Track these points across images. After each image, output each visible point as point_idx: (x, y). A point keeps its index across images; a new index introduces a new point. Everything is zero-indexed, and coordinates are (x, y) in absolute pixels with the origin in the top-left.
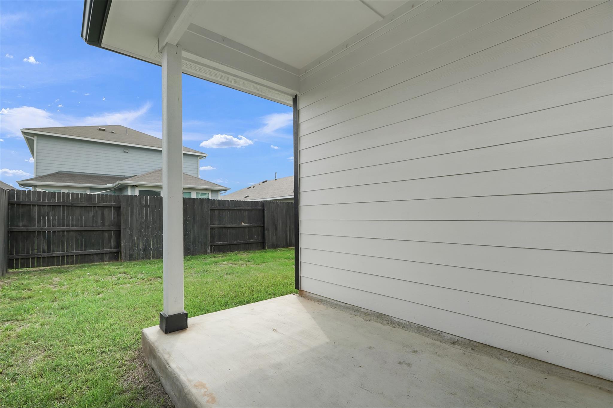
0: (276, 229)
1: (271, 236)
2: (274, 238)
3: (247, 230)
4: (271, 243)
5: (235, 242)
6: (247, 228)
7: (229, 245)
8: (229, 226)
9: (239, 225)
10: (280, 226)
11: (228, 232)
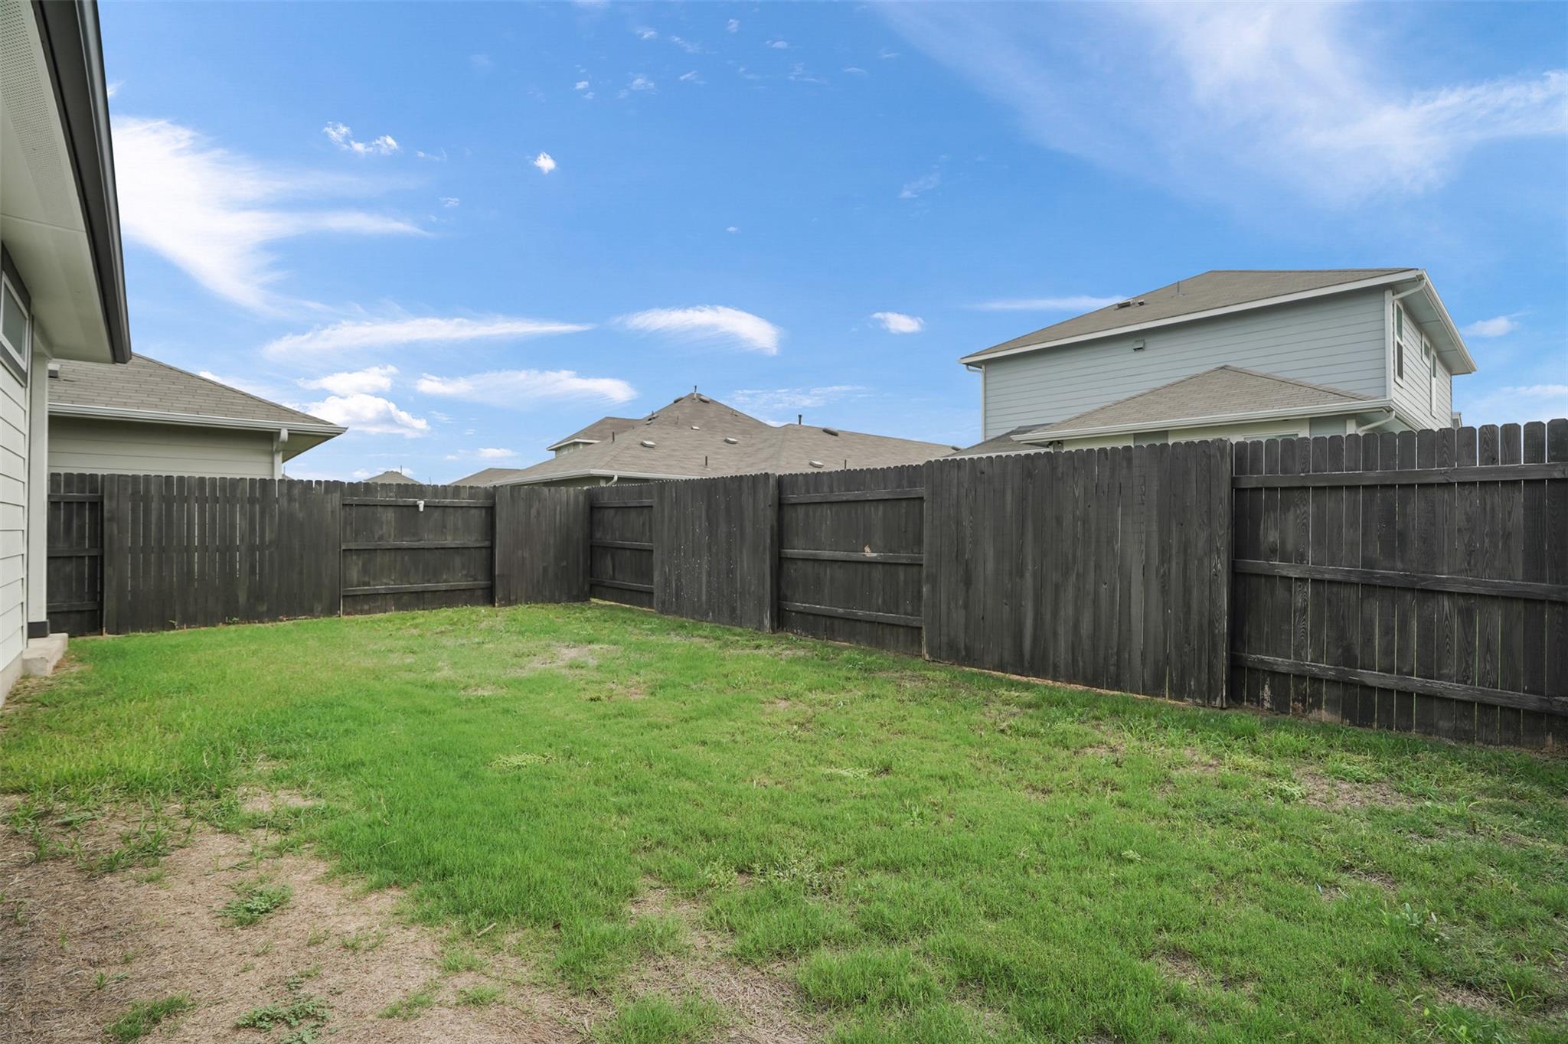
0: (968, 581)
1: (944, 607)
2: (959, 616)
3: (877, 573)
4: (944, 639)
5: (841, 610)
6: (880, 566)
7: (830, 617)
8: (826, 554)
9: (851, 554)
10: (988, 566)
11: (825, 574)
